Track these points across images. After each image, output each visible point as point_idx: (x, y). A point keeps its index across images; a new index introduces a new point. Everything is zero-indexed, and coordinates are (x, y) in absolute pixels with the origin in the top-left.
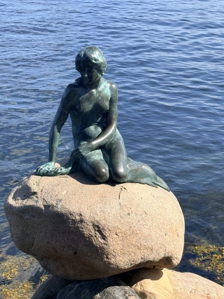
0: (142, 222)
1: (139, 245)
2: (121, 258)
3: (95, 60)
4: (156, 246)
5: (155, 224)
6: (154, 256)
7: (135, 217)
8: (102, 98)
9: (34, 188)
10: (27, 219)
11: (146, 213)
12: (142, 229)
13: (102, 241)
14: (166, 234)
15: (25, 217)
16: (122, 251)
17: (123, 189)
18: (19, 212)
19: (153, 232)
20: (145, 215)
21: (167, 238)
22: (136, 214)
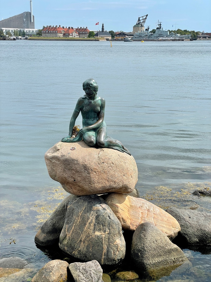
0: (110, 168)
1: (108, 179)
2: (97, 185)
4: (118, 181)
5: (118, 169)
6: (116, 186)
7: (106, 165)
8: (96, 105)
9: (59, 147)
10: (53, 162)
11: (113, 164)
12: (110, 171)
13: (88, 175)
14: (124, 175)
15: (53, 161)
16: (98, 181)
17: (102, 150)
18: (50, 158)
19: (116, 173)
20: (112, 164)
21: (125, 177)
22: (107, 163)
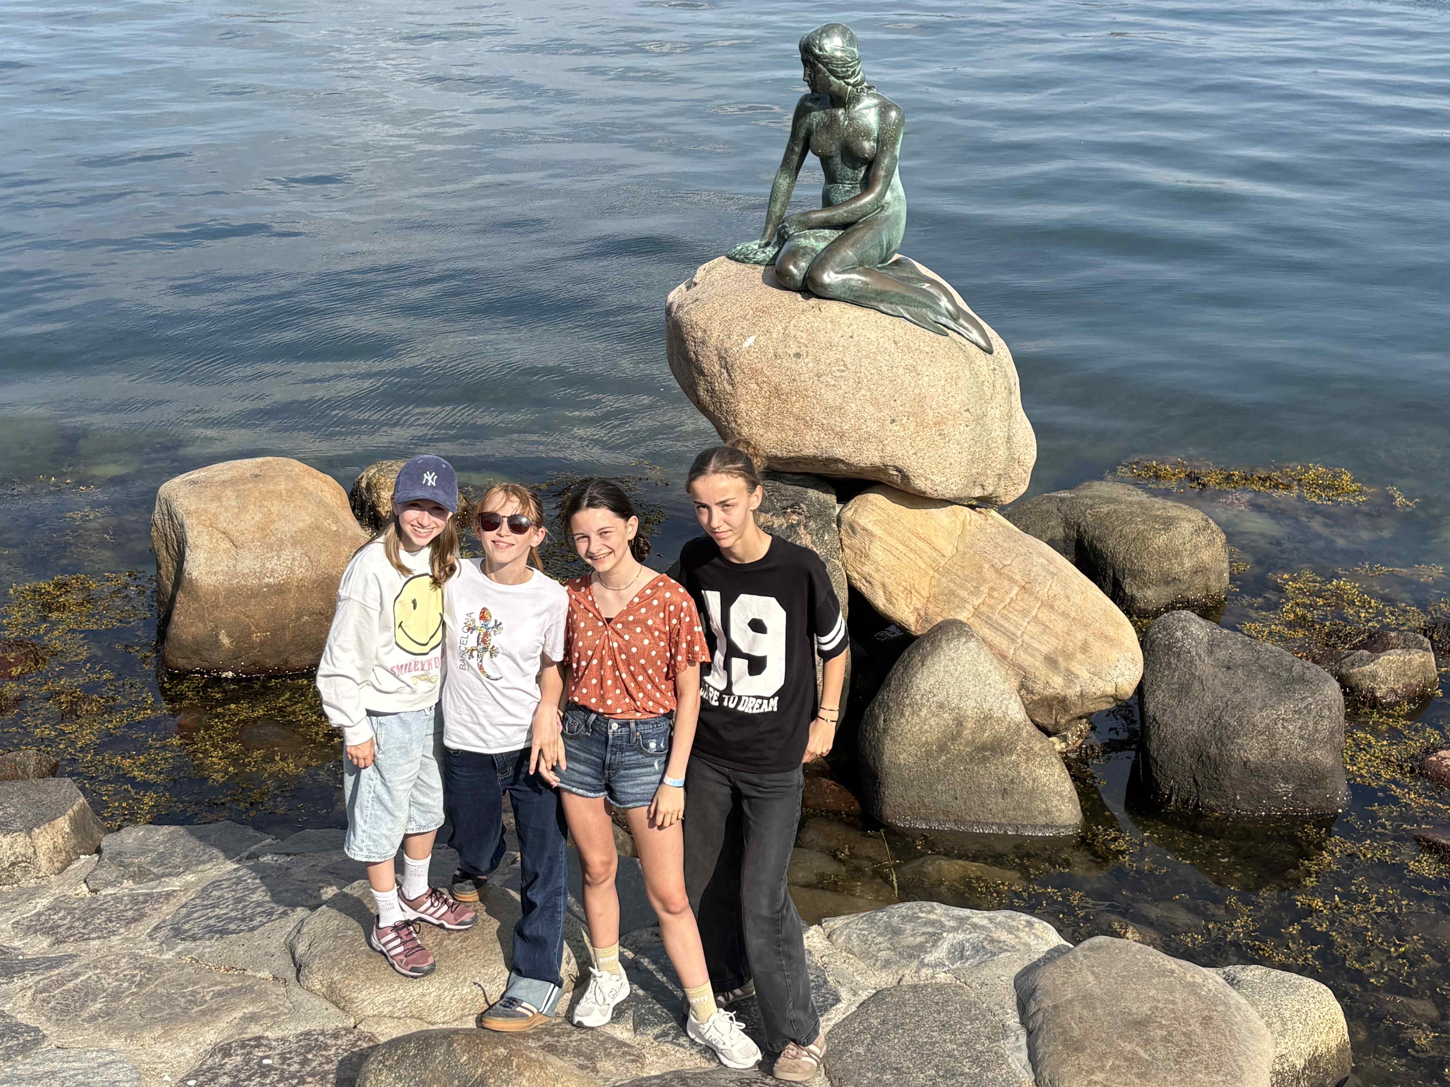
0: (826, 379)
1: (808, 418)
2: (762, 432)
3: (820, 50)
4: (855, 435)
5: (863, 392)
7: (811, 365)
8: (855, 131)
11: (845, 365)
12: (823, 391)
13: (729, 388)
14: (893, 421)
20: (842, 368)
21: (896, 428)
22: (817, 360)
